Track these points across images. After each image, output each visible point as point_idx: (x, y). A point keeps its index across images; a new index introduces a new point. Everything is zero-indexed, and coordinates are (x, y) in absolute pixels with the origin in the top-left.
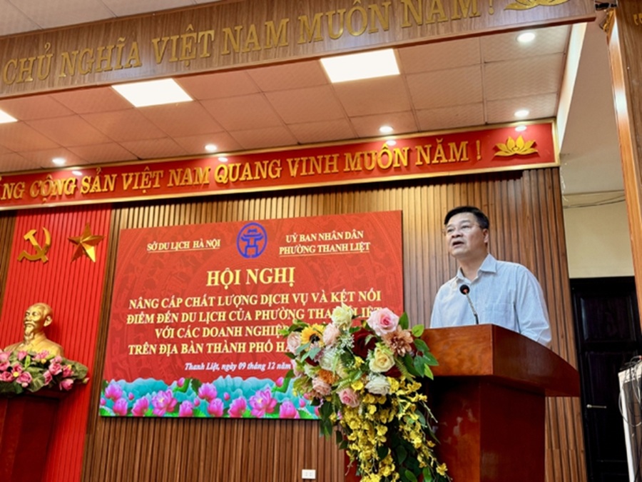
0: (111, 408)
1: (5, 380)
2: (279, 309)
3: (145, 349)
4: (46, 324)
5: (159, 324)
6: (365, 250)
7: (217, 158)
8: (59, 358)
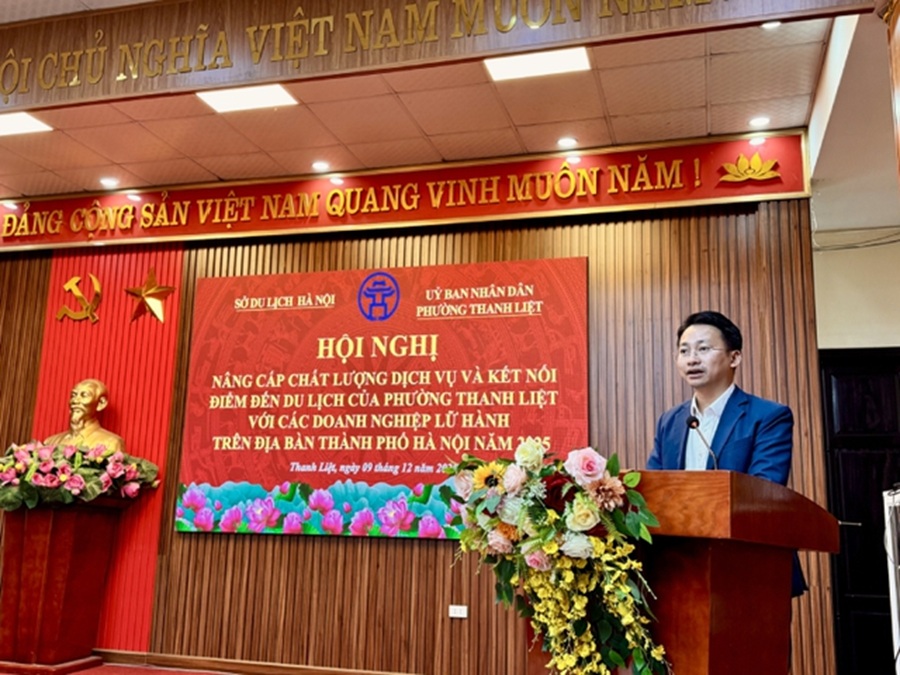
0: (192, 521)
1: (49, 485)
2: (417, 392)
3: (235, 443)
4: (100, 408)
5: (254, 409)
6: (535, 312)
7: (328, 180)
8: (120, 455)
